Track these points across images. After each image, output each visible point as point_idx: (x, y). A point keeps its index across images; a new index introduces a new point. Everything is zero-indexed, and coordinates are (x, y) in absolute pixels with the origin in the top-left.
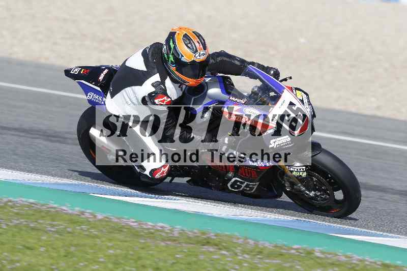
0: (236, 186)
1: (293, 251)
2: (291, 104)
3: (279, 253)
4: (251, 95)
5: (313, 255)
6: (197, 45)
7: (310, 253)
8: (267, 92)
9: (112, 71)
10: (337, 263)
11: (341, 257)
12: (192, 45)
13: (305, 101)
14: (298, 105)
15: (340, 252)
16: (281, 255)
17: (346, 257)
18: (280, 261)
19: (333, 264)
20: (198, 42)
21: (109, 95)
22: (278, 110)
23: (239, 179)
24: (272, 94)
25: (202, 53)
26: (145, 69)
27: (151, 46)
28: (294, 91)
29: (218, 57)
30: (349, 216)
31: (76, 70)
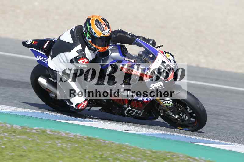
0: (130, 113)
1: (34, 131)
2: (163, 62)
3: (25, 132)
4: (138, 56)
5: (46, 133)
6: (104, 26)
7: (44, 132)
8: (148, 55)
9: (52, 43)
10: (61, 138)
11: (63, 134)
12: (101, 26)
13: (172, 60)
14: (167, 62)
15: (62, 131)
16: (27, 133)
17: (66, 133)
18: (26, 137)
19: (58, 138)
20: (105, 24)
21: (50, 57)
22: (155, 66)
24: (151, 56)
25: (107, 31)
26: (72, 42)
27: (76, 27)
28: (165, 54)
29: (117, 33)
30: (200, 130)
31: (29, 42)
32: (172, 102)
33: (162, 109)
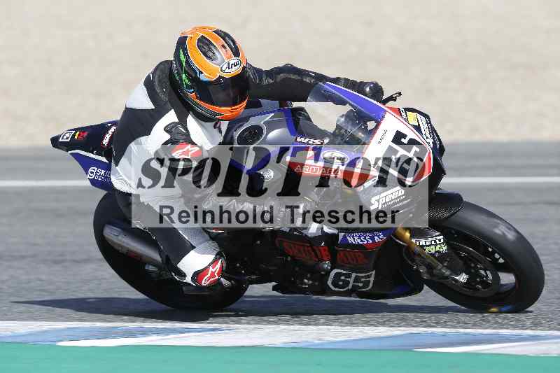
0: (341, 283)
6: (222, 50)
14: (411, 134)
23: (342, 271)
25: (231, 62)
26: (152, 107)
28: (403, 113)
31: (68, 135)
32: (442, 241)
33: (425, 265)
